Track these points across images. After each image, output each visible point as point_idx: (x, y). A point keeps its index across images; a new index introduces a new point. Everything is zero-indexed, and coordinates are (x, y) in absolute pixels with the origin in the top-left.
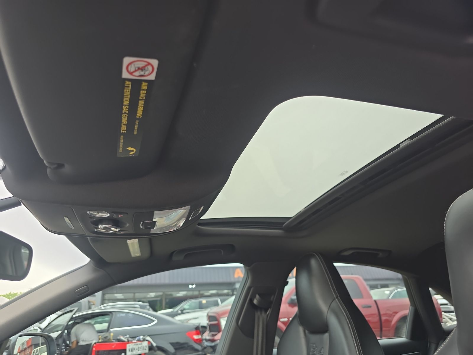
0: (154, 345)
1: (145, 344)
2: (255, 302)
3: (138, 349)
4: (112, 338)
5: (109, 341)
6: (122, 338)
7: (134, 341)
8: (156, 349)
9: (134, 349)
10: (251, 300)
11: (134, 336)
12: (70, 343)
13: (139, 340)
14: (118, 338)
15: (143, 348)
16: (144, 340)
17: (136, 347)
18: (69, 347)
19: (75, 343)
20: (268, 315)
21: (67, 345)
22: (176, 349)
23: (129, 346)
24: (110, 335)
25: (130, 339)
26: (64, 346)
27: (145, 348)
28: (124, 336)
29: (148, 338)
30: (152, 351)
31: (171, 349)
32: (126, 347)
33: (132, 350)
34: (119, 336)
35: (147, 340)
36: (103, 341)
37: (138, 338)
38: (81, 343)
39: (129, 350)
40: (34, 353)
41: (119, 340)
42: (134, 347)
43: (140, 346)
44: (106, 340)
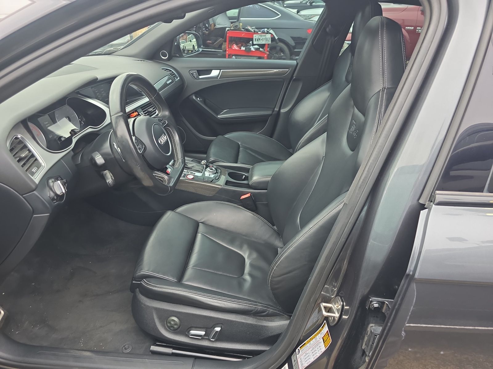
0: (276, 38)
1: (269, 36)
2: (328, 30)
3: (263, 39)
4: (241, 27)
5: (239, 29)
6: (249, 28)
7: (259, 33)
8: (278, 41)
9: (259, 39)
10: (325, 29)
11: (260, 28)
12: (209, 26)
13: (263, 32)
14: (246, 28)
15: (266, 39)
16: (268, 33)
17: (261, 38)
18: (209, 29)
19: (213, 25)
20: (335, 40)
21: (206, 28)
22: (296, 43)
23: (255, 36)
24: (240, 25)
25: (256, 30)
26: (204, 28)
27: (268, 39)
28: (251, 27)
29: (271, 31)
30: (274, 43)
31: (292, 43)
32: (253, 36)
33: (257, 40)
34: (247, 26)
35: (270, 33)
36: (234, 29)
37: (263, 30)
38: (218, 26)
39: (255, 40)
40: (188, 39)
41: (248, 30)
42: (260, 37)
43: (264, 37)
44: (236, 29)
